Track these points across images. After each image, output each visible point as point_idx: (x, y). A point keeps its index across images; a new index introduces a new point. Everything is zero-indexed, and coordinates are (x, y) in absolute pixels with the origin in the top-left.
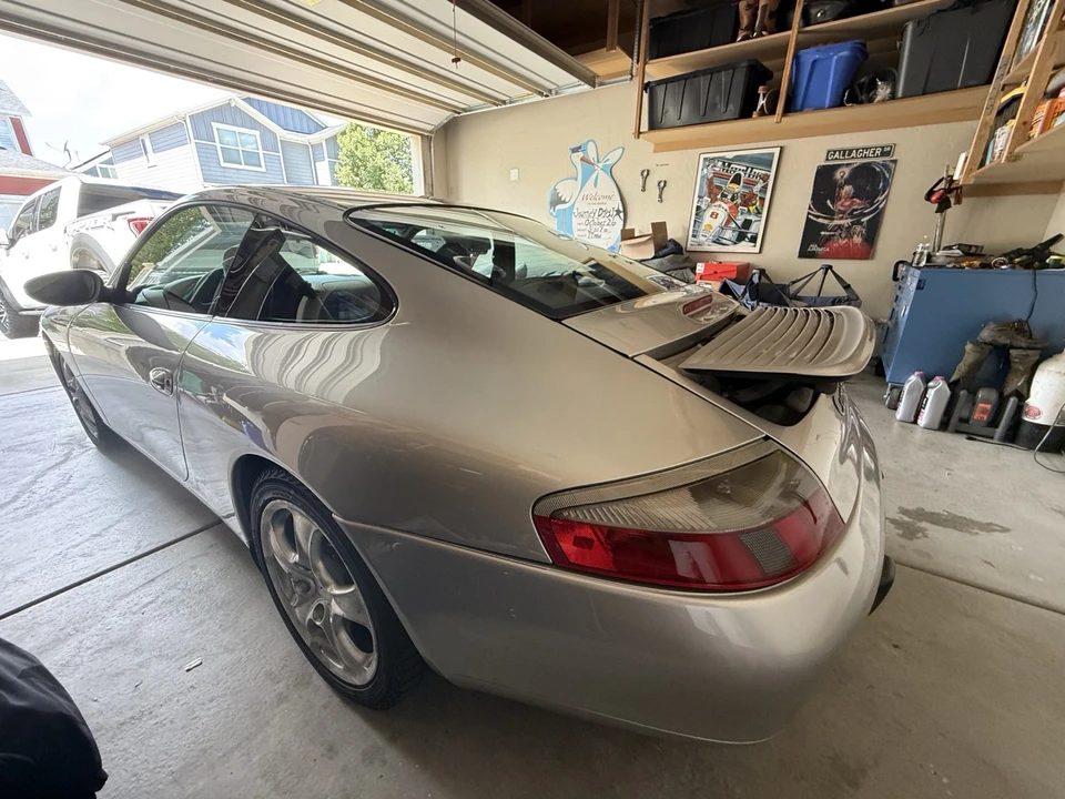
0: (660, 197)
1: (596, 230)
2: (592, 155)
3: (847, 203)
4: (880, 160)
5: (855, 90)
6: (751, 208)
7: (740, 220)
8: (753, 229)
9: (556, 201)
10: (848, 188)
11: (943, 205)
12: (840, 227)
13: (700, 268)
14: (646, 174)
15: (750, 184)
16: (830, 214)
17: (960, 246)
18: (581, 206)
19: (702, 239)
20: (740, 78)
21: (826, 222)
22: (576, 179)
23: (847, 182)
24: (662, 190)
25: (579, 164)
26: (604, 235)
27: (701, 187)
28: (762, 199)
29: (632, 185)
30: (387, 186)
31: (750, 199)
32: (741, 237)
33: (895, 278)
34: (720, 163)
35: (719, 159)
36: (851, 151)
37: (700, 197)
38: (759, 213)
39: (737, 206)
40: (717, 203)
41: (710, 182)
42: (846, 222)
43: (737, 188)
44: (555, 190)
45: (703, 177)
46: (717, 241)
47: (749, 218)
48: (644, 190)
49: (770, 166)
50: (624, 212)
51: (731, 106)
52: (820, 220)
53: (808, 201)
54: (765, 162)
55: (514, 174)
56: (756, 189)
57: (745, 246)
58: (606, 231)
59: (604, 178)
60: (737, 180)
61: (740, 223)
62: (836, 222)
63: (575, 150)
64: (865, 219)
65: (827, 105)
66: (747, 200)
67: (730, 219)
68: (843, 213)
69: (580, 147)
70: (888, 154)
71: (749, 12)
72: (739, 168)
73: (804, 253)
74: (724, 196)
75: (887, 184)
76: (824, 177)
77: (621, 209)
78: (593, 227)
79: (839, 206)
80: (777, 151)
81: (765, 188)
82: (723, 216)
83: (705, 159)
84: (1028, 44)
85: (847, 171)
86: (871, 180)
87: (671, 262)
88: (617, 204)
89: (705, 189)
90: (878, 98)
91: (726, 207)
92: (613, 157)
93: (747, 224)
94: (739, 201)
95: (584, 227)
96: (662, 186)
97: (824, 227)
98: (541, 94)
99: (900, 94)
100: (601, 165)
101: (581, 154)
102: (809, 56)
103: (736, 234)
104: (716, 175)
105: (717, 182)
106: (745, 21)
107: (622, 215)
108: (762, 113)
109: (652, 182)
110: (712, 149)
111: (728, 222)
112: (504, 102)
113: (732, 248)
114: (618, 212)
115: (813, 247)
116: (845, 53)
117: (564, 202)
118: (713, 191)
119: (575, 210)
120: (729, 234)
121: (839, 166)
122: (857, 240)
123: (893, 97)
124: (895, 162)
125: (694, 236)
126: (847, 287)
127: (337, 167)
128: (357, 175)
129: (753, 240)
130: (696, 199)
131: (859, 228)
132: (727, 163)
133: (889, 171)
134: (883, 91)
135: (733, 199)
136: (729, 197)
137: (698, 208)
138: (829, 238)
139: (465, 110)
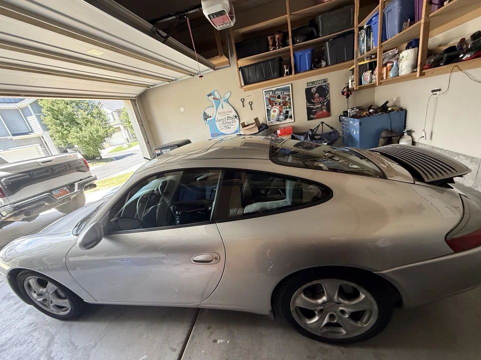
0: (251, 108)
1: (228, 126)
2: (217, 96)
3: (318, 100)
4: (324, 84)
5: (315, 64)
6: (287, 106)
7: (284, 111)
8: (290, 114)
9: (206, 117)
10: (317, 94)
11: (348, 96)
12: (318, 108)
13: (279, 132)
14: (243, 101)
15: (284, 98)
16: (314, 104)
17: (357, 108)
18: (219, 117)
19: (272, 121)
20: (277, 63)
21: (313, 107)
22: (213, 107)
23: (316, 93)
24: (251, 105)
25: (213, 101)
26: (232, 127)
27: (266, 102)
28: (290, 103)
29: (238, 106)
30: (78, 121)
31: (286, 103)
32: (286, 117)
33: (340, 121)
34: (271, 92)
35: (270, 91)
36: (314, 82)
37: (267, 106)
38: (290, 108)
39: (282, 106)
40: (274, 107)
41: (269, 100)
42: (320, 106)
43: (280, 100)
44: (205, 113)
45: (266, 98)
46: (278, 120)
47: (287, 110)
48: (244, 106)
49: (289, 91)
50: (238, 116)
51: (275, 73)
52: (311, 107)
53: (306, 101)
54: (287, 89)
55: (182, 109)
56: (287, 99)
57: (288, 120)
58: (232, 125)
59: (225, 104)
60: (279, 97)
61: (284, 112)
62: (316, 106)
63: (209, 95)
64: (325, 104)
65: (308, 69)
66: (285, 104)
67: (281, 112)
68: (318, 103)
69: (211, 94)
70: (326, 82)
71: (272, 40)
72: (279, 93)
73: (309, 119)
74: (276, 104)
75: (328, 91)
76: (308, 91)
77: (237, 115)
78: (226, 125)
79: (315, 101)
80: (290, 85)
81: (290, 99)
82: (277, 111)
83: (265, 92)
84: (363, 47)
85: (315, 89)
86: (323, 90)
87: (266, 132)
88: (234, 113)
89: (268, 102)
90: (323, 66)
91: (278, 107)
92: (227, 96)
93: (287, 112)
94: (282, 105)
95: (222, 125)
96: (251, 104)
97: (313, 109)
98: (191, 75)
99: (330, 64)
100: (223, 100)
101: (213, 97)
102: (298, 54)
103: (284, 116)
104: (271, 96)
105: (272, 99)
106: (271, 43)
107: (237, 117)
108: (287, 74)
109: (246, 103)
110: (266, 88)
111: (280, 113)
112: (173, 80)
113: (284, 122)
114: (236, 117)
115: (312, 116)
116: (309, 52)
117: (210, 117)
118: (271, 103)
119: (216, 119)
120: (281, 117)
121: (312, 87)
122: (325, 111)
123: (327, 65)
124: (328, 84)
125: (269, 120)
126: (332, 128)
127: (42, 117)
128: (57, 119)
129: (291, 117)
130: (266, 106)
131: (324, 107)
132: (274, 92)
133: (328, 87)
134: (324, 63)
135: (279, 104)
136: (278, 104)
137: (267, 110)
138: (315, 112)
139: (152, 86)
